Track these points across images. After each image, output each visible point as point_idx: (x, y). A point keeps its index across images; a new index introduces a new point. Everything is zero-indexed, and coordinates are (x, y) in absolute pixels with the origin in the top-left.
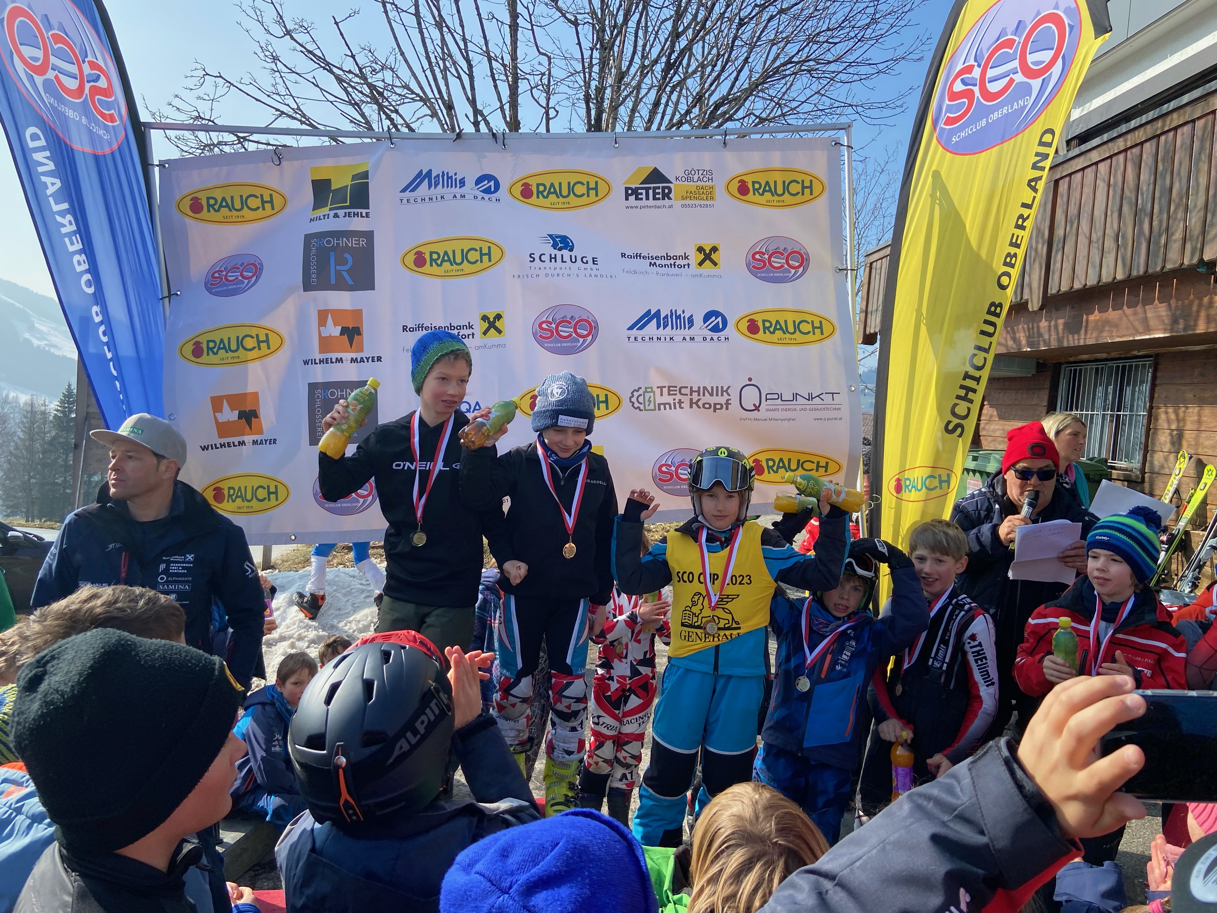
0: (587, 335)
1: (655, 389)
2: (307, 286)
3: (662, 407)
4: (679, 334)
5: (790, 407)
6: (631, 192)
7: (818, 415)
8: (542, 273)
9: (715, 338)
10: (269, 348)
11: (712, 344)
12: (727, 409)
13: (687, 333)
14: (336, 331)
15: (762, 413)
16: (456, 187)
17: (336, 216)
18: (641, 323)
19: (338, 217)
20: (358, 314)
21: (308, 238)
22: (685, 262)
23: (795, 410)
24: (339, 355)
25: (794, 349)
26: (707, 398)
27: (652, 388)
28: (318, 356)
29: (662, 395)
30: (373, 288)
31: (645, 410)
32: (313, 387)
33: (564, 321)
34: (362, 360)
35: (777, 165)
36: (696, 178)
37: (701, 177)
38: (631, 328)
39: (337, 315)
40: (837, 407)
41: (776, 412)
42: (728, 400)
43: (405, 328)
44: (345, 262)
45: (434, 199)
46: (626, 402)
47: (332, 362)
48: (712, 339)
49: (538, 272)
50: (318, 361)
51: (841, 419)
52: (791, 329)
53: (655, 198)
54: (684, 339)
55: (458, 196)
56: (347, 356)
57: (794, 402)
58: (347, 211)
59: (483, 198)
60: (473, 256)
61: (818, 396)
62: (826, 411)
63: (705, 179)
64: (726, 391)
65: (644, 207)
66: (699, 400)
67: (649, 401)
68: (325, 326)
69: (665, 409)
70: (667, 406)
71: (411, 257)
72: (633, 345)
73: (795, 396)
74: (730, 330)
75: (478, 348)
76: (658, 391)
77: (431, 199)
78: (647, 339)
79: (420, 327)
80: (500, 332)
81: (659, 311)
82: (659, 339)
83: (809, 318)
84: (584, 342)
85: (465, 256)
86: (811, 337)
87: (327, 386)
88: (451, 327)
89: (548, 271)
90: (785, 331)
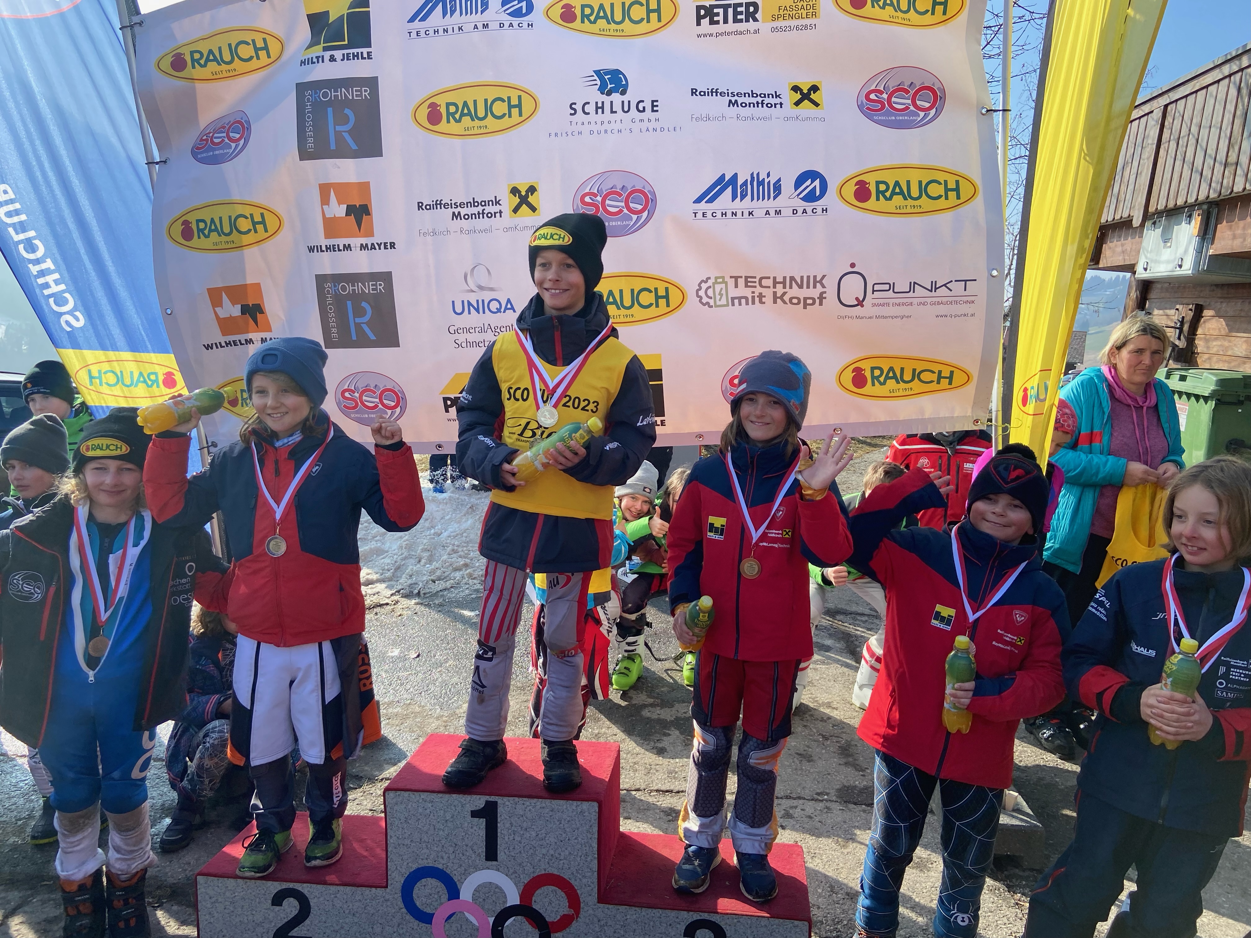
0: (642, 211)
1: (727, 279)
2: (303, 154)
3: (736, 301)
4: (760, 206)
5: (905, 300)
6: (705, 13)
7: (943, 309)
8: (586, 129)
9: (809, 210)
10: (265, 231)
11: (805, 218)
12: (821, 304)
13: (771, 204)
14: (341, 211)
15: (868, 309)
16: (477, 13)
17: (333, 58)
18: (711, 194)
19: (335, 60)
20: (364, 187)
21: (301, 89)
22: (777, 101)
23: (911, 304)
24: (346, 241)
25: (917, 220)
26: (795, 291)
27: (723, 278)
28: (324, 242)
29: (736, 287)
30: (381, 155)
31: (717, 306)
32: (321, 280)
33: (612, 193)
34: (373, 247)
38: (698, 201)
39: (342, 189)
40: (969, 299)
41: (885, 308)
42: (822, 294)
43: (420, 206)
44: (346, 120)
45: (450, 31)
46: (692, 298)
47: (339, 250)
48: (805, 211)
49: (580, 128)
50: (324, 248)
51: (973, 315)
52: (915, 193)
53: (736, 21)
54: (767, 213)
55: (480, 26)
56: (356, 242)
57: (911, 294)
58: (345, 51)
59: (511, 24)
60: (500, 108)
61: (945, 285)
62: (954, 306)
64: (821, 282)
65: (721, 34)
66: (785, 293)
67: (721, 295)
68: (328, 204)
69: (740, 304)
70: (743, 301)
71: (424, 112)
72: (702, 223)
74: (831, 199)
75: (507, 229)
76: (731, 282)
77: (446, 31)
78: (719, 214)
79: (438, 204)
80: (534, 209)
81: (735, 176)
82: (734, 214)
83: (941, 177)
84: (638, 219)
85: (489, 108)
86: (942, 203)
87: (337, 278)
88: (474, 203)
89: (593, 127)
90: (907, 196)
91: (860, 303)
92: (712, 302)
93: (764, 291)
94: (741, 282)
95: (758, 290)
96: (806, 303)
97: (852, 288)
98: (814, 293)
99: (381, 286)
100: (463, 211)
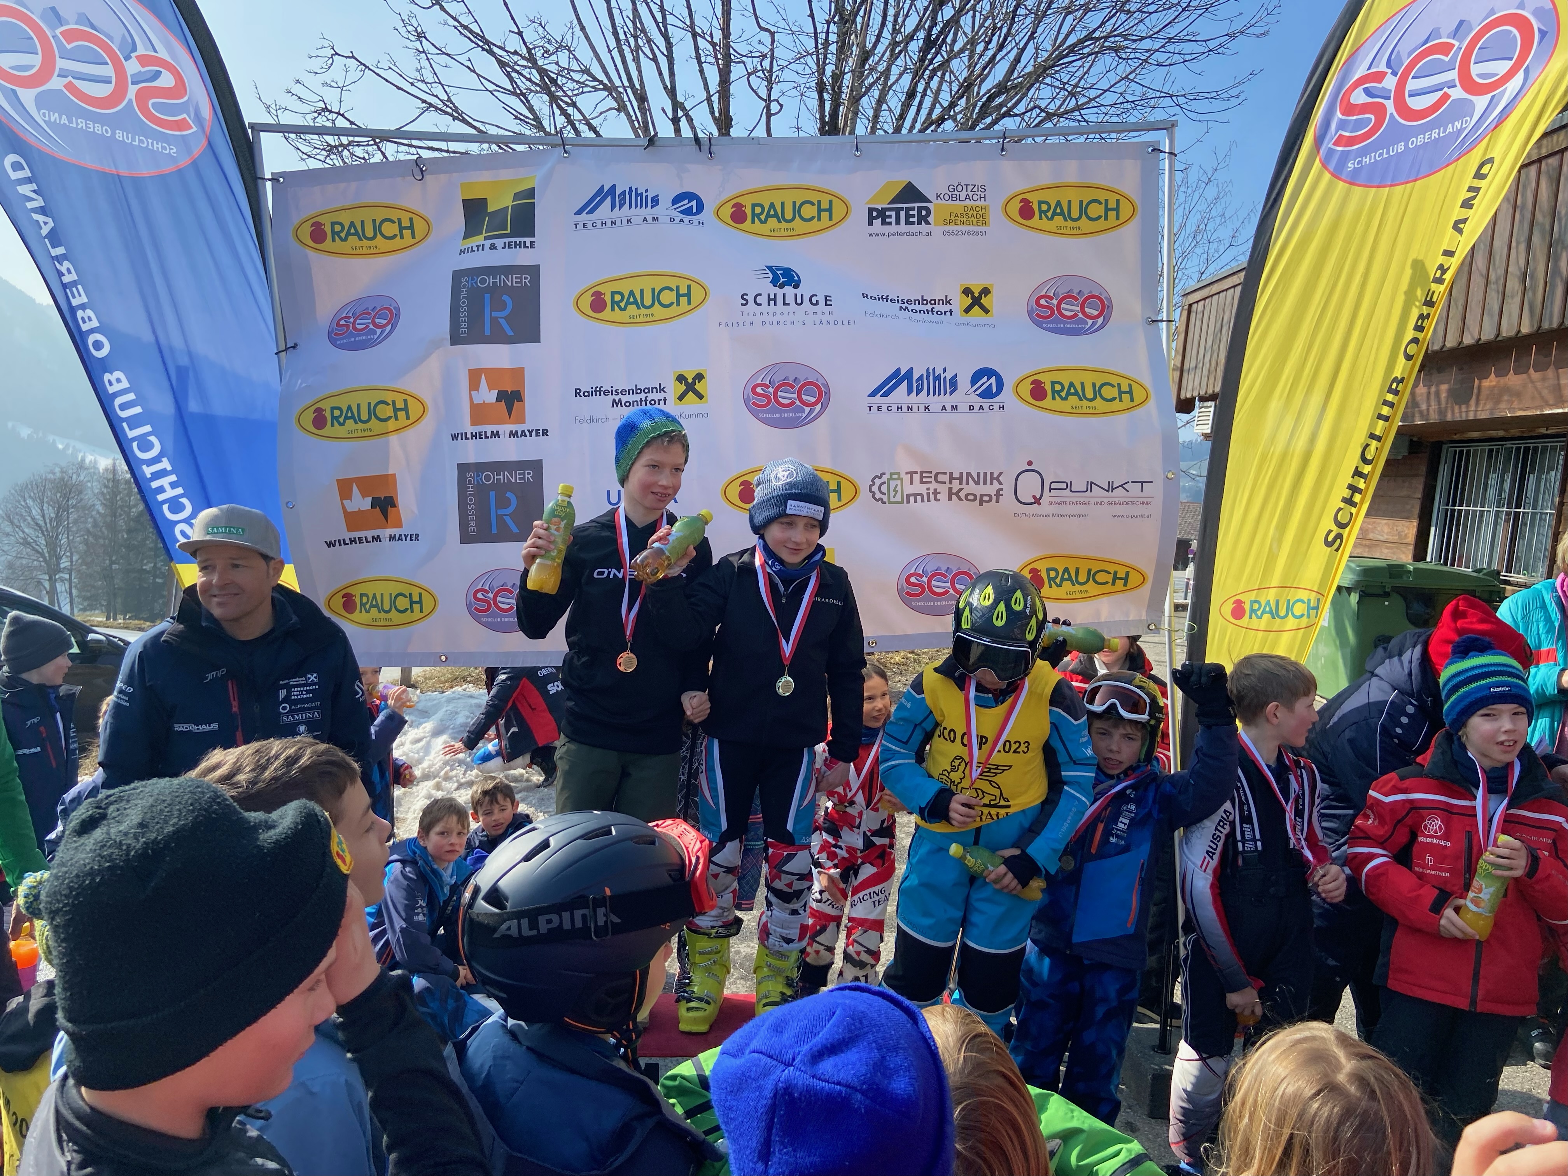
0: (815, 403)
1: (903, 475)
2: (456, 339)
3: (912, 498)
4: (937, 400)
5: (1082, 500)
6: (877, 215)
7: (1119, 510)
8: (758, 319)
9: (986, 407)
10: (408, 418)
11: (981, 414)
12: (997, 501)
13: (948, 400)
14: (491, 397)
15: (1045, 507)
16: (647, 206)
17: (493, 247)
18: (886, 388)
19: (496, 248)
20: (518, 373)
21: (457, 275)
22: (947, 308)
23: (1088, 503)
24: (495, 428)
25: (1093, 421)
26: (972, 488)
27: (899, 474)
28: (469, 429)
29: (912, 483)
30: (538, 340)
31: (890, 502)
32: (463, 468)
33: (785, 384)
34: (523, 434)
35: (1072, 179)
36: (963, 195)
37: (971, 194)
38: (873, 394)
39: (493, 375)
40: (1145, 500)
41: (1063, 506)
42: (999, 490)
43: (578, 393)
44: (504, 306)
45: (619, 223)
46: (864, 493)
47: (486, 437)
48: (981, 408)
49: (751, 318)
50: (469, 436)
51: (1149, 516)
52: (1090, 394)
53: (908, 223)
54: (944, 408)
55: (649, 219)
56: (505, 428)
57: (1088, 494)
58: (507, 240)
59: (682, 220)
60: (667, 297)
61: (1121, 486)
62: (1131, 506)
63: (975, 197)
64: (997, 479)
65: (894, 234)
66: (961, 489)
67: (896, 491)
68: (477, 390)
69: (916, 501)
70: (919, 498)
71: (588, 299)
72: (876, 417)
73: (1090, 485)
74: (1007, 396)
76: (907, 477)
77: (614, 222)
78: (894, 408)
79: (598, 391)
80: (701, 397)
81: (911, 370)
82: (910, 409)
83: (1114, 380)
84: (811, 412)
85: (656, 297)
86: (1116, 405)
87: (481, 467)
88: (637, 390)
89: (765, 320)
90: (1082, 397)
91: (1037, 501)
92: (885, 498)
93: (940, 487)
94: (917, 477)
95: (933, 486)
96: (982, 500)
97: (1029, 486)
98: (991, 490)
99: (529, 476)
100: (625, 399)
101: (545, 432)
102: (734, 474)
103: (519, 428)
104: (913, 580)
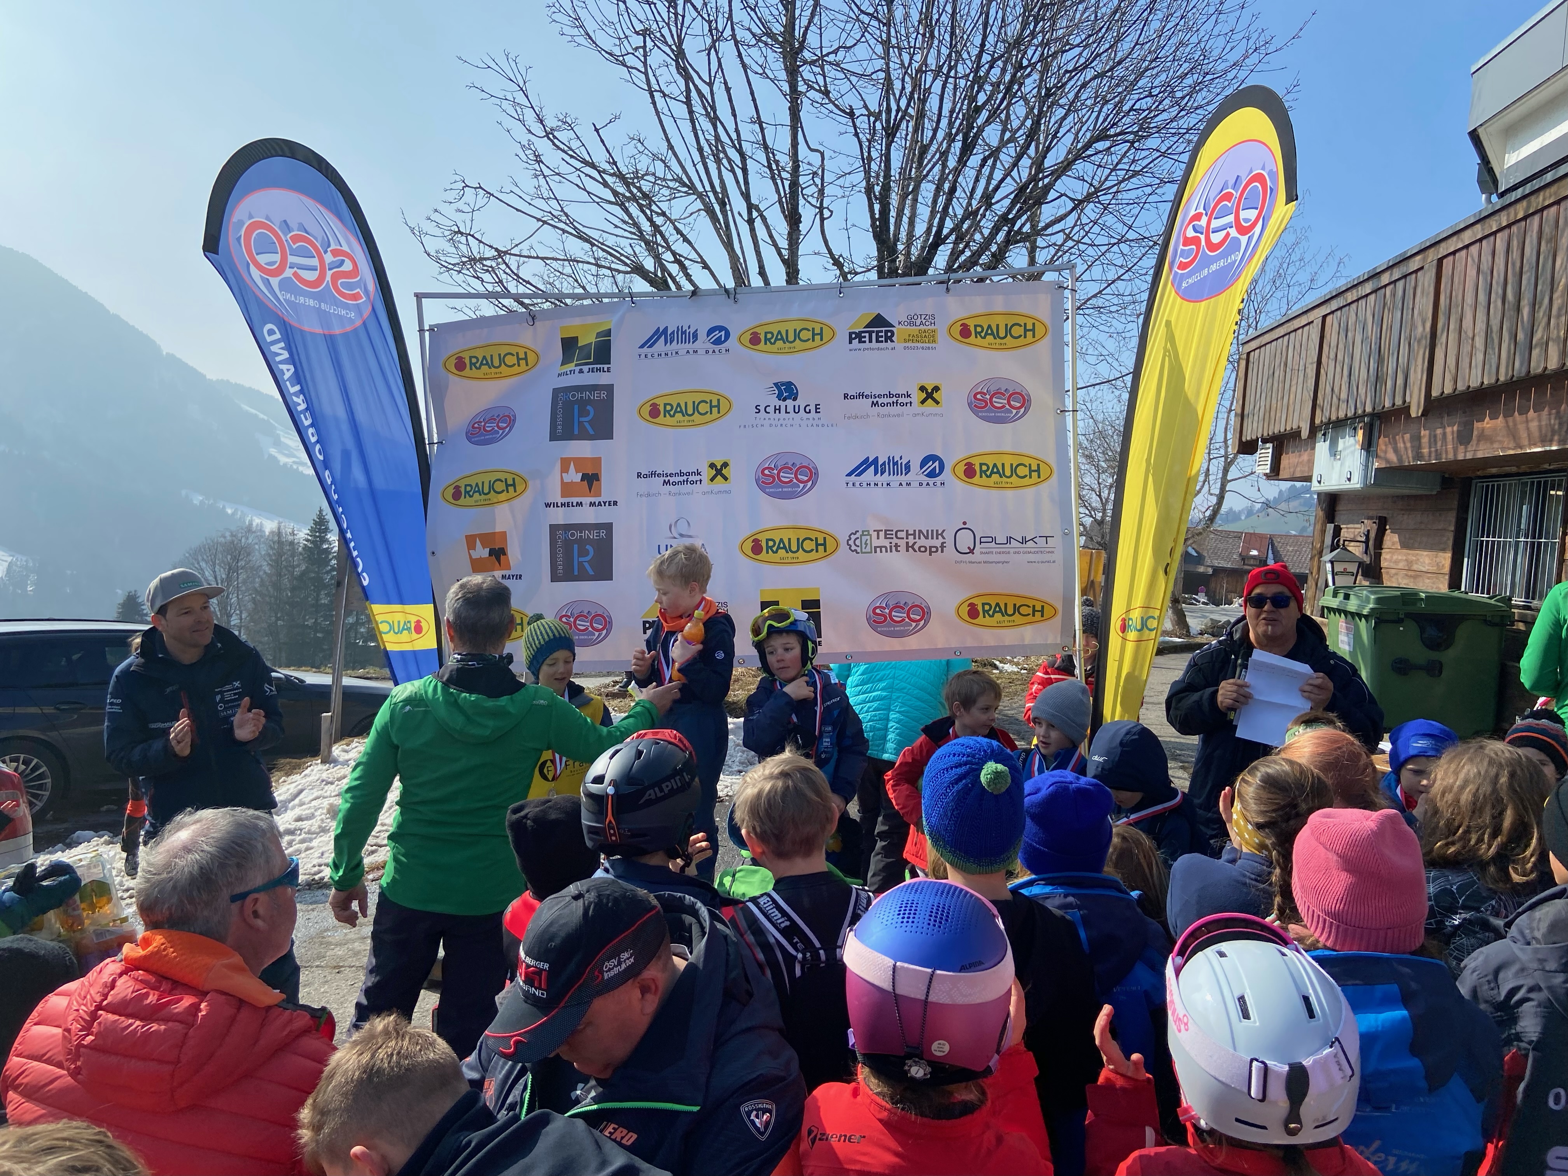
0: (808, 481)
1: (871, 532)
2: (554, 437)
3: (878, 549)
4: (895, 479)
5: (1004, 550)
6: (855, 336)
7: (1032, 557)
8: (767, 423)
9: (931, 483)
10: (515, 491)
11: (928, 489)
12: (942, 551)
13: (903, 478)
14: (577, 478)
15: (977, 556)
16: (689, 341)
17: (581, 371)
18: (859, 470)
19: (583, 372)
20: (597, 461)
21: (556, 392)
22: (908, 400)
23: (1008, 553)
24: (579, 500)
25: (1009, 493)
26: (922, 542)
27: (868, 532)
28: (560, 501)
29: (878, 538)
30: (611, 437)
31: (862, 552)
32: (553, 528)
33: (785, 468)
34: (600, 504)
35: (999, 309)
36: (919, 322)
37: (924, 321)
38: (849, 475)
39: (579, 462)
40: (1051, 550)
41: (991, 555)
42: (943, 543)
43: (639, 475)
44: (588, 414)
46: (843, 545)
47: (573, 506)
48: (928, 484)
49: (763, 422)
50: (560, 505)
51: (1054, 563)
52: (1008, 473)
53: (877, 341)
54: (901, 484)
55: (691, 351)
56: (586, 500)
57: (1008, 545)
58: (591, 366)
59: (713, 349)
60: (703, 408)
61: (1032, 539)
62: (1040, 555)
63: (927, 324)
64: (941, 534)
65: (867, 350)
66: (915, 543)
67: (866, 544)
68: (567, 472)
69: (881, 552)
70: (884, 549)
71: (647, 409)
72: (851, 490)
73: (1009, 539)
74: (946, 475)
75: (704, 493)
76: (875, 535)
77: (666, 354)
78: (865, 485)
79: (653, 474)
80: (726, 479)
81: (877, 458)
82: (876, 485)
83: (1027, 461)
84: (804, 487)
85: (696, 408)
86: (1027, 481)
87: (567, 527)
88: (681, 474)
89: (772, 421)
90: (1002, 475)
91: (971, 551)
92: (859, 550)
93: (899, 542)
94: (882, 534)
95: (895, 541)
96: (931, 551)
97: (965, 540)
98: (937, 543)
99: (603, 533)
100: (672, 480)
101: (615, 503)
102: (748, 534)
103: (596, 500)
104: (878, 611)
